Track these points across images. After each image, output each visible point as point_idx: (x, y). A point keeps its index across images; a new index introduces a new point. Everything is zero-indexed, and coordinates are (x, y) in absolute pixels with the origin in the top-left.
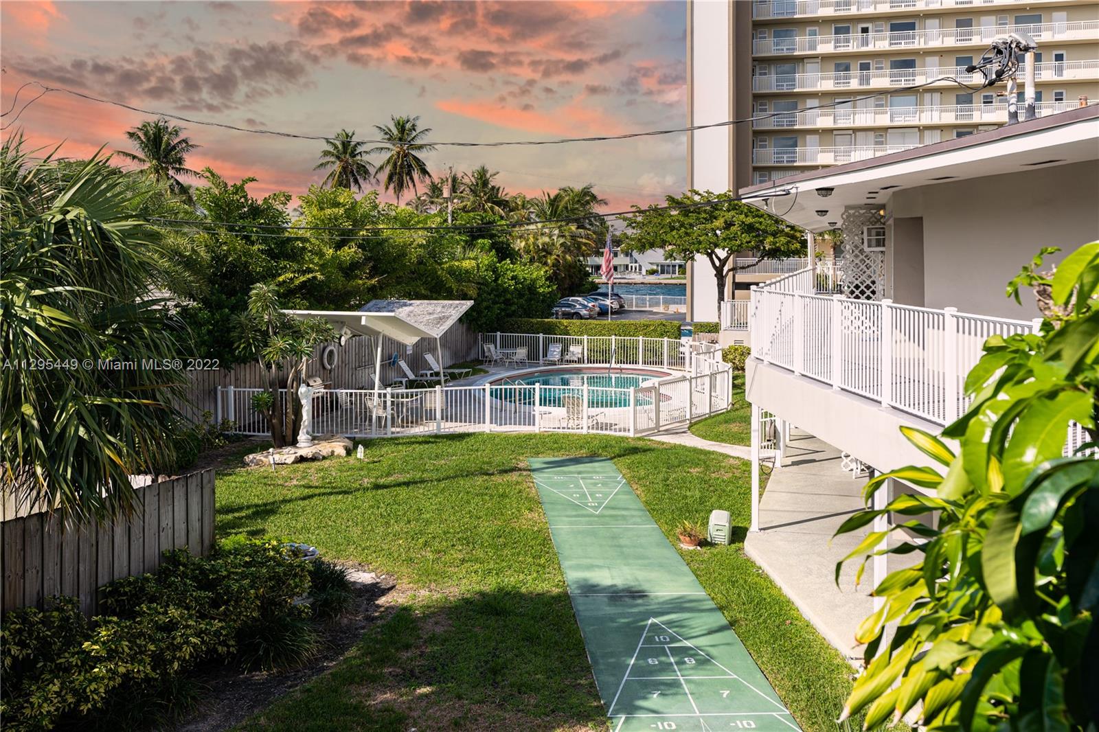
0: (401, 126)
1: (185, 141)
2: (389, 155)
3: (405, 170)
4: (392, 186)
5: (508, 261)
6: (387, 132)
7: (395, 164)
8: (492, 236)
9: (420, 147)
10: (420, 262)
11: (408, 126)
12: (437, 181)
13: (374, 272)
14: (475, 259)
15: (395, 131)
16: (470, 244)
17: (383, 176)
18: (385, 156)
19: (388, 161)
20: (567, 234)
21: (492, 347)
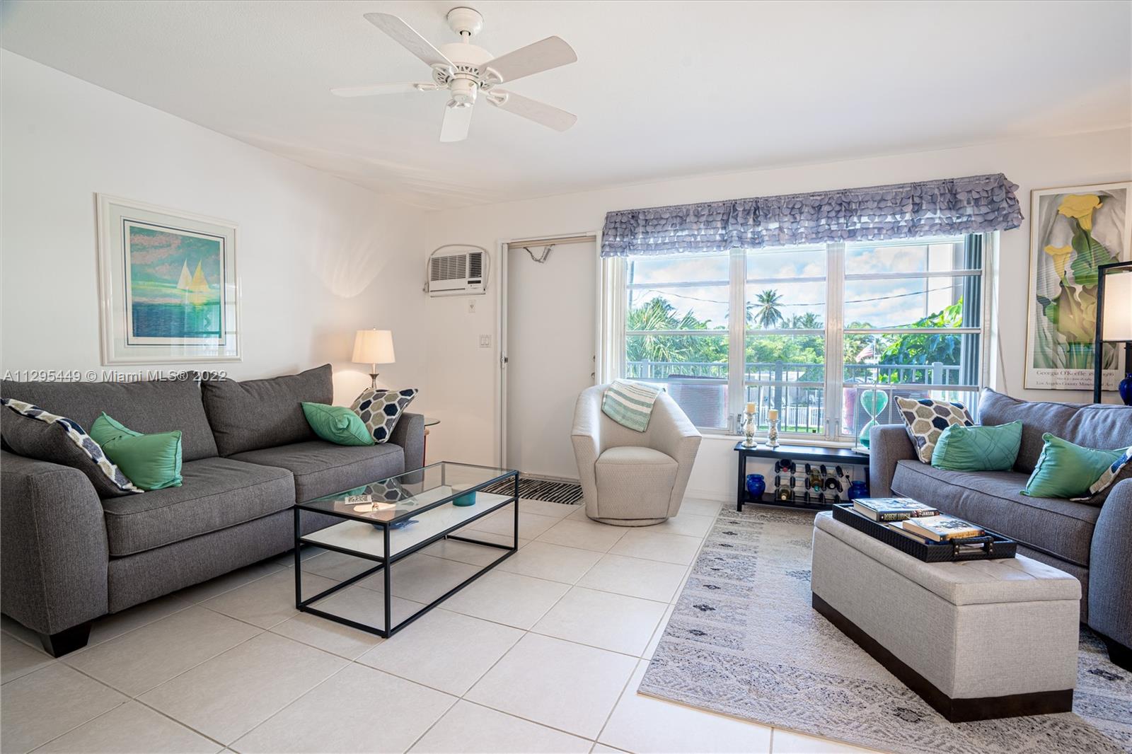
0: (769, 295)
1: (669, 305)
2: (762, 308)
3: (770, 316)
4: (763, 323)
5: (822, 357)
6: (761, 296)
7: (765, 313)
8: (813, 347)
9: (778, 305)
10: (780, 357)
11: (772, 294)
12: (786, 320)
13: (759, 359)
14: (805, 355)
15: (765, 297)
16: (802, 350)
17: (758, 319)
18: (760, 309)
19: (761, 313)
20: (854, 346)
21: (813, 396)
